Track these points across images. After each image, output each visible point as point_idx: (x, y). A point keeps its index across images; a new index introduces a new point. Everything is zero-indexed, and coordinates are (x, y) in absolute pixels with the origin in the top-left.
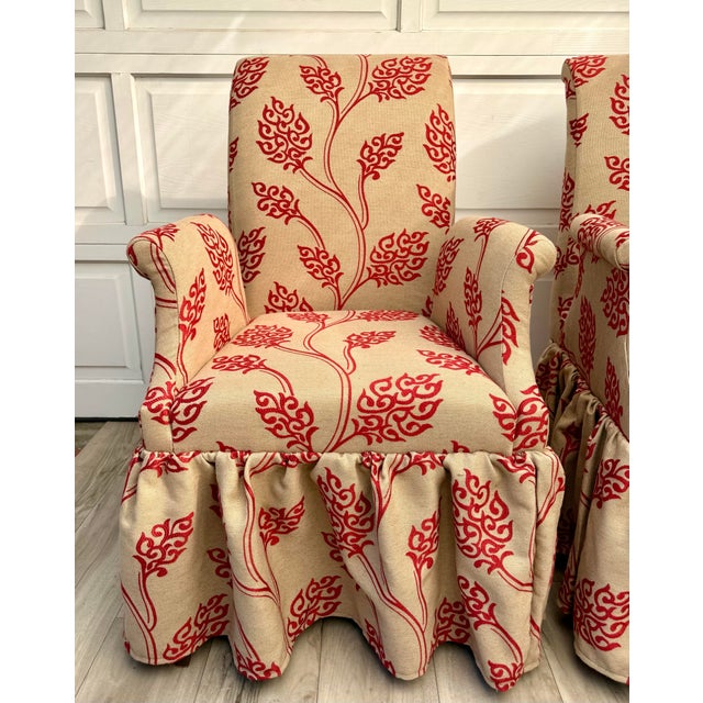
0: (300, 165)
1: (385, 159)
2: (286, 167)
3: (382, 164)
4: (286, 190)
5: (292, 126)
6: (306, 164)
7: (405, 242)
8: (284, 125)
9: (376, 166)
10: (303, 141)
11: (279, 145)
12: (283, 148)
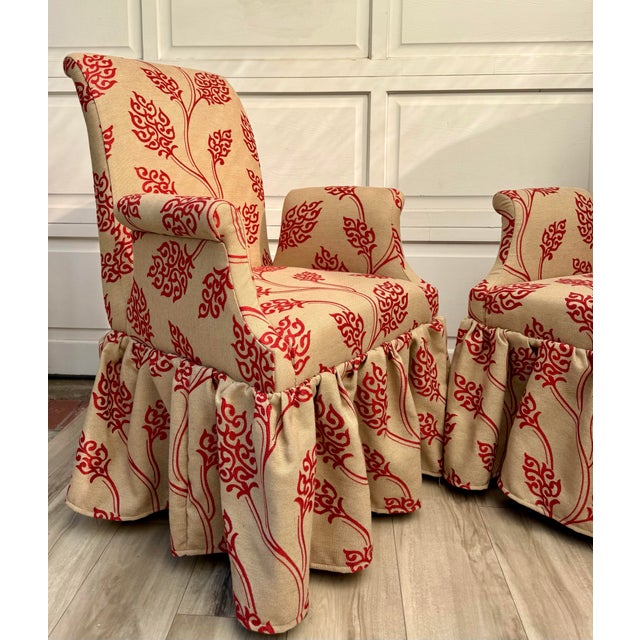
0: (170, 153)
1: (225, 149)
2: (160, 154)
3: (224, 153)
4: (164, 174)
5: (157, 118)
6: (174, 151)
7: (247, 213)
8: (151, 117)
9: (220, 154)
10: (168, 132)
11: (152, 134)
12: (154, 137)
